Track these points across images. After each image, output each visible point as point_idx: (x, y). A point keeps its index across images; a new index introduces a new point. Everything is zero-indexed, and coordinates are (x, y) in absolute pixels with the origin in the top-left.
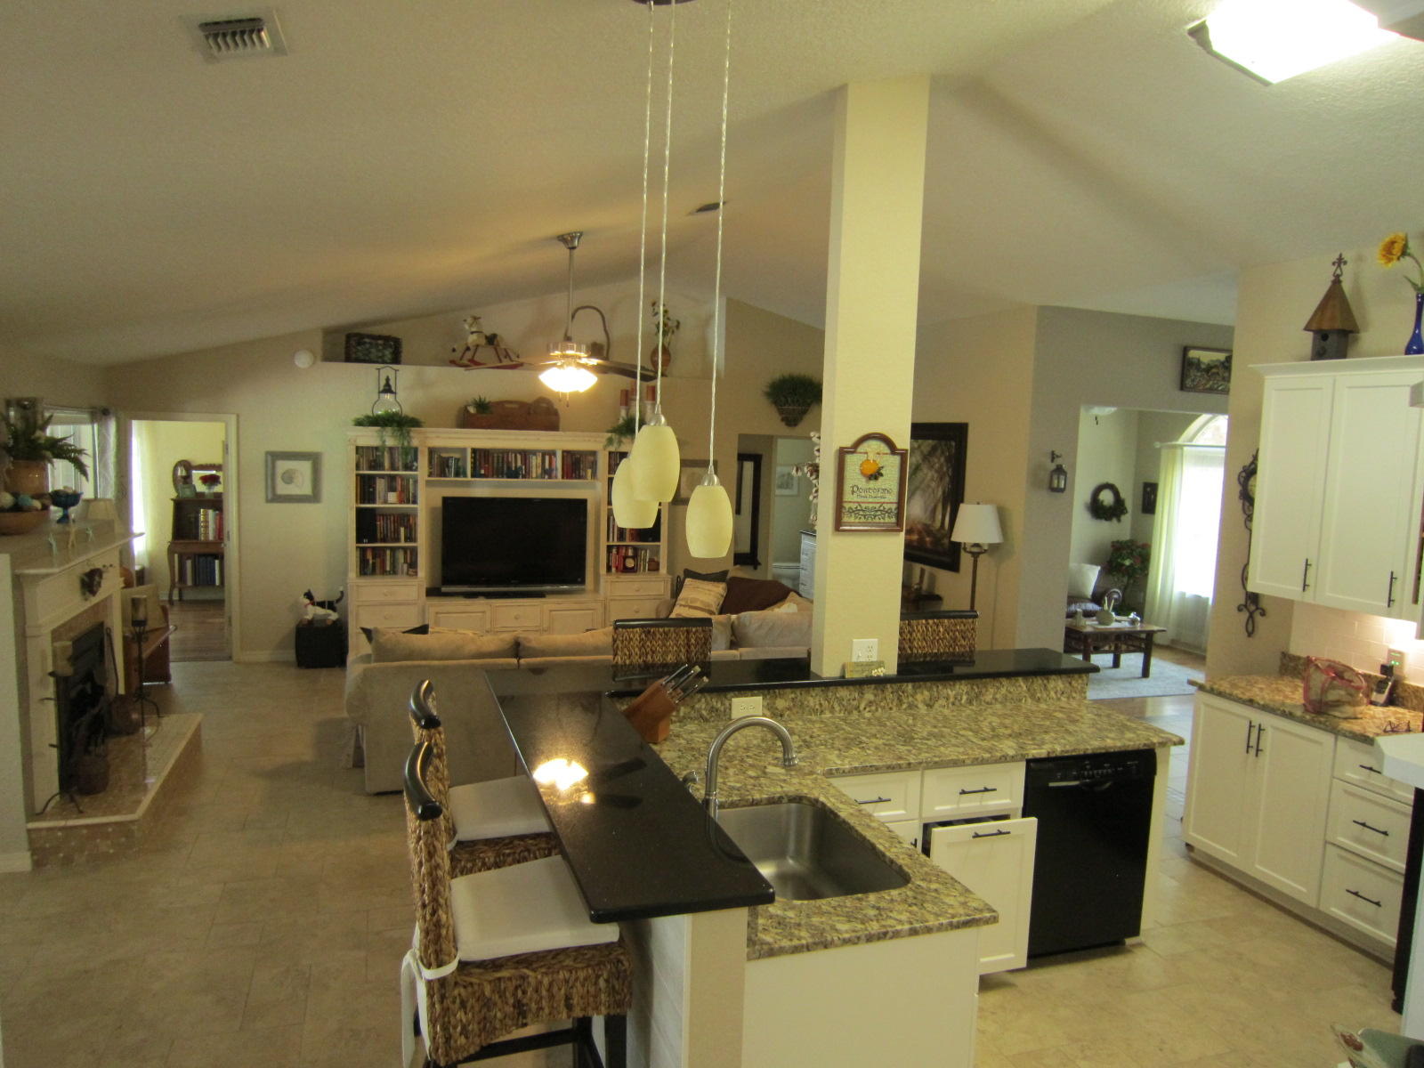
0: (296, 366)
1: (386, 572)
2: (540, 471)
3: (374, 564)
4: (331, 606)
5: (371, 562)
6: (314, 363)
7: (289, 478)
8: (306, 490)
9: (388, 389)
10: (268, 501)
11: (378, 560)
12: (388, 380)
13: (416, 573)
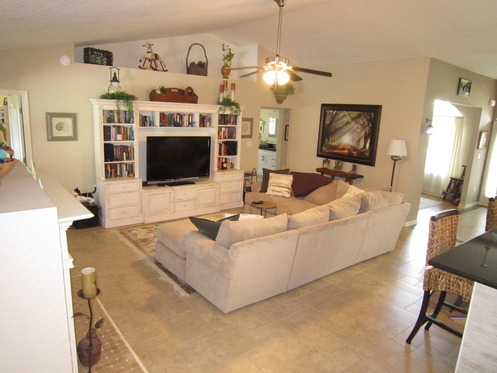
0: (61, 63)
1: (118, 175)
2: (188, 123)
3: (111, 172)
4: (90, 195)
5: (110, 171)
6: (71, 63)
7: (60, 127)
8: (70, 134)
9: (115, 79)
10: (49, 140)
11: (113, 170)
12: (115, 74)
13: (134, 175)
